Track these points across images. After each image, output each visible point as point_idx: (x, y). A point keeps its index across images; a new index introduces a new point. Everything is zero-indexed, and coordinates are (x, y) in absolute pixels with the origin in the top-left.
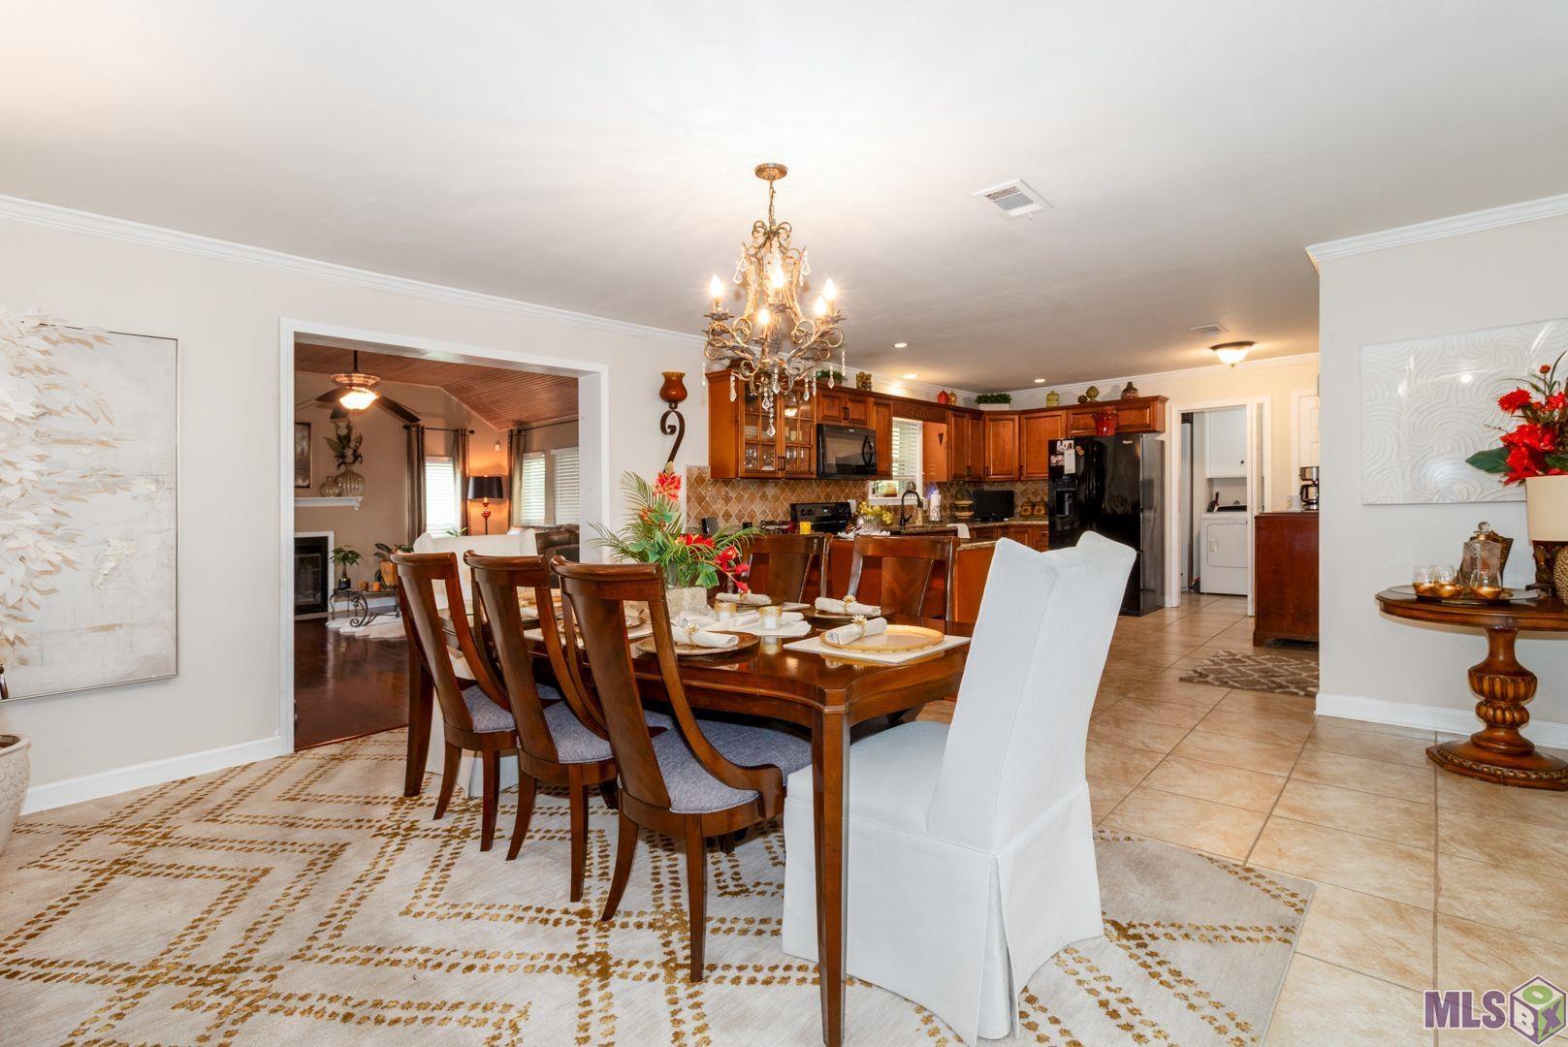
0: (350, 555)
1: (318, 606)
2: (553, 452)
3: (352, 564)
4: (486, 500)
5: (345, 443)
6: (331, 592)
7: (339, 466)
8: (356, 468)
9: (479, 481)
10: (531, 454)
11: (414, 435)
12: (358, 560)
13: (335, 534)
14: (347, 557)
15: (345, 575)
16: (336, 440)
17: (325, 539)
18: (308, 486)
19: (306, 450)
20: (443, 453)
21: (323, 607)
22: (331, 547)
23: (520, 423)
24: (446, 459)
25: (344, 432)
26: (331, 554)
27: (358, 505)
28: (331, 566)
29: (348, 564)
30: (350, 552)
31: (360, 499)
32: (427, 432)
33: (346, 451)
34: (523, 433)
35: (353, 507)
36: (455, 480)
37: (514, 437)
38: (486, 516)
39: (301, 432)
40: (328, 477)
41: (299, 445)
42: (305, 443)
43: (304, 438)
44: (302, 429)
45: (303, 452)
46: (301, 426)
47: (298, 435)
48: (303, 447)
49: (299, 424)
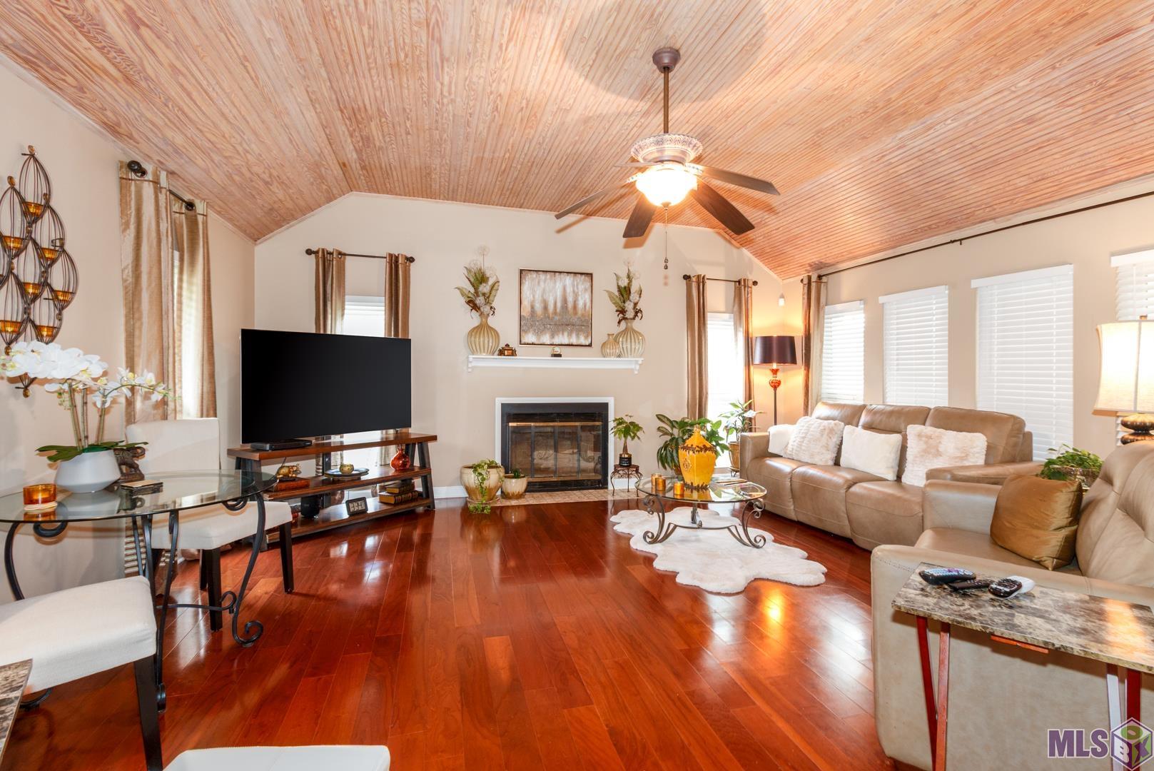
0: (632, 427)
1: (599, 482)
2: (882, 299)
3: (633, 438)
4: (775, 366)
5: (625, 296)
6: (611, 469)
7: (619, 322)
8: (636, 324)
9: (767, 341)
10: (839, 307)
11: (694, 285)
12: (638, 434)
13: (615, 400)
14: (630, 429)
15: (625, 449)
16: (617, 294)
17: (605, 406)
18: (590, 345)
19: (588, 304)
20: (723, 309)
21: (602, 484)
22: (611, 417)
23: (819, 266)
24: (727, 316)
25: (624, 283)
26: (611, 424)
27: (638, 367)
28: (611, 438)
29: (629, 438)
30: (632, 423)
31: (640, 360)
32: (708, 283)
33: (626, 305)
34: (824, 279)
35: (632, 370)
36: (736, 340)
37: (813, 285)
38: (775, 385)
39: (583, 284)
40: (609, 335)
41: (582, 298)
42: (587, 296)
43: (586, 290)
44: (584, 280)
45: (585, 306)
46: (583, 276)
47: (581, 287)
48: (585, 301)
49: (582, 274)
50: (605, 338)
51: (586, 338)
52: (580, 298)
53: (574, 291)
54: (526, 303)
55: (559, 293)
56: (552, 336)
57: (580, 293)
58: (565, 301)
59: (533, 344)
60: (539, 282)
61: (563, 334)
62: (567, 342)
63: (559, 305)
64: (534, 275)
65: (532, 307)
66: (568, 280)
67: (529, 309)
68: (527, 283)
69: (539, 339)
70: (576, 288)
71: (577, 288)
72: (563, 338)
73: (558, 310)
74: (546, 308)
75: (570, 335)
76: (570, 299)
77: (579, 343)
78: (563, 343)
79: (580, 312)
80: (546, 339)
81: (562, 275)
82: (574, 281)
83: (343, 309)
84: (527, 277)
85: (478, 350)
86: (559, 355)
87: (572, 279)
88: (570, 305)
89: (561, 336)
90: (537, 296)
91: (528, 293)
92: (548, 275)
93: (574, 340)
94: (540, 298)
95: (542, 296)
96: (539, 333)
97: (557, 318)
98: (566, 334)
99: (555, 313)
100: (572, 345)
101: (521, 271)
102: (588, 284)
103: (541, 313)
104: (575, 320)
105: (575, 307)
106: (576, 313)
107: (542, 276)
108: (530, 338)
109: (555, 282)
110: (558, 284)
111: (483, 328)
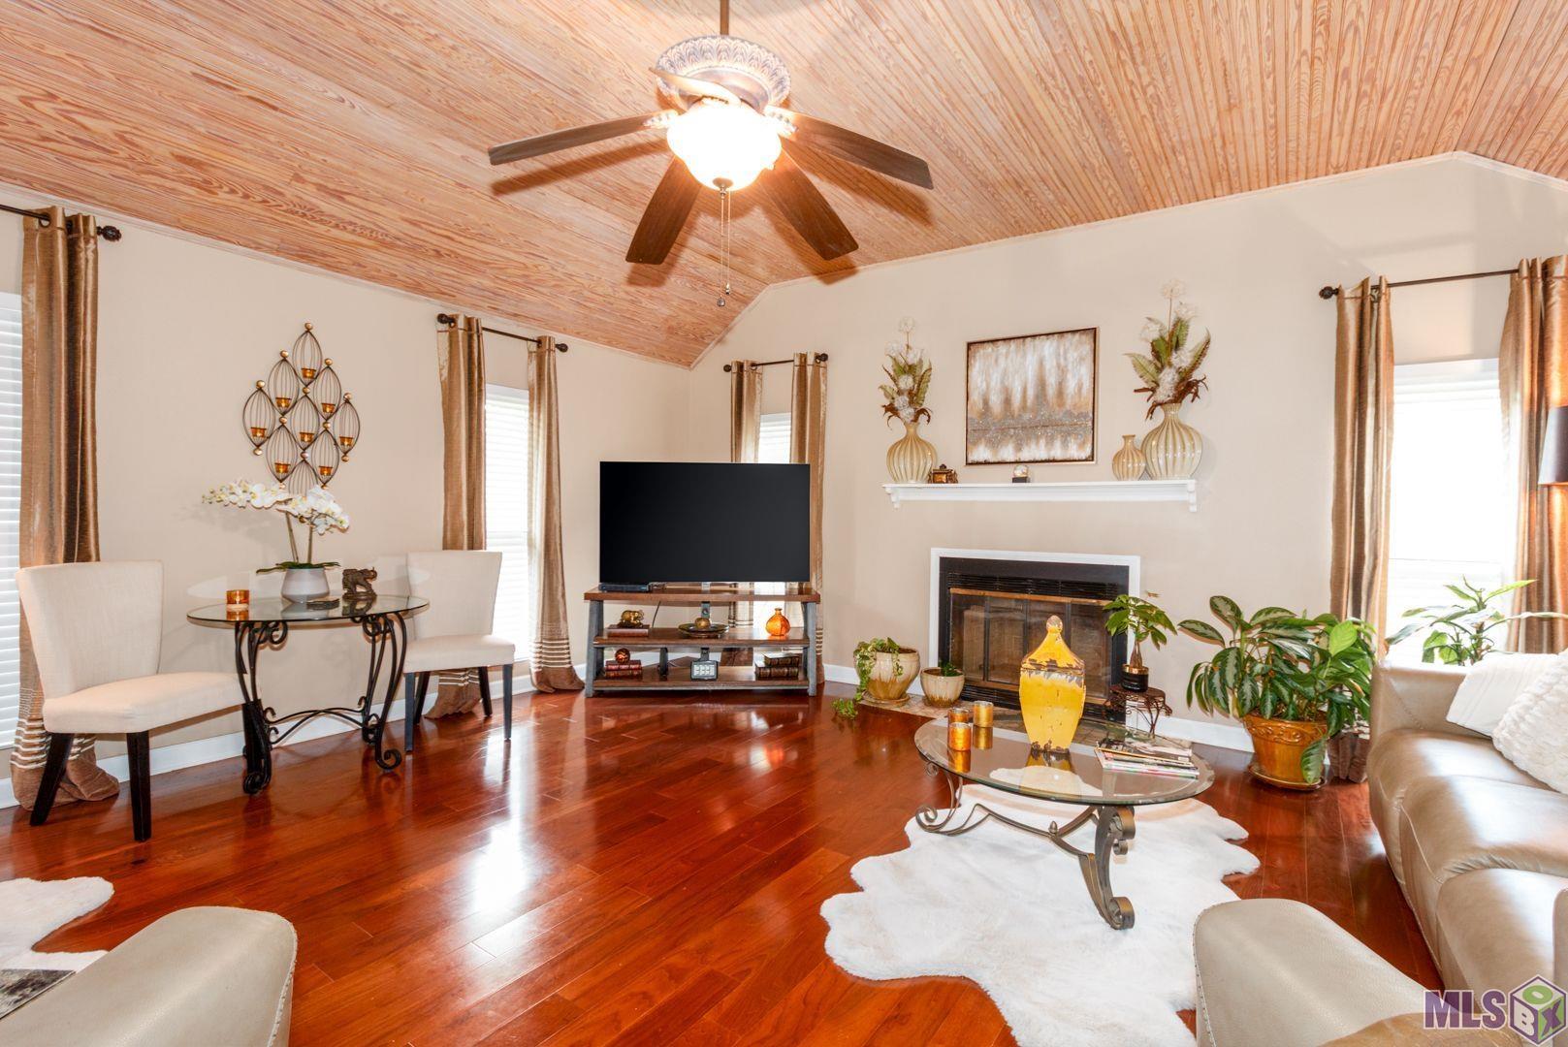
5: (1166, 356)
7: (1148, 413)
13: (1140, 562)
16: (1150, 357)
17: (1124, 571)
18: (1091, 459)
22: (1132, 594)
32: (1390, 292)
39: (1077, 350)
40: (1124, 437)
41: (1074, 376)
42: (1085, 371)
43: (1082, 359)
44: (1080, 343)
45: (1080, 389)
46: (1077, 336)
47: (1072, 355)
48: (1080, 380)
49: (1074, 332)
50: (1119, 445)
51: (1082, 445)
52: (1069, 376)
53: (1058, 365)
54: (975, 397)
55: (1031, 375)
56: (1018, 448)
57: (1070, 367)
58: (1042, 384)
59: (986, 463)
60: (996, 361)
61: (1037, 443)
62: (1044, 457)
63: (1031, 393)
64: (989, 348)
65: (986, 402)
66: (1048, 347)
67: (980, 405)
68: (977, 364)
69: (996, 453)
70: (1062, 360)
71: (1065, 359)
72: (1036, 450)
73: (1029, 403)
74: (1007, 401)
75: (1050, 441)
76: (1052, 381)
77: (1067, 456)
78: (1038, 458)
79: (1069, 403)
80: (1008, 453)
81: (1037, 341)
82: (1058, 347)
83: (757, 432)
84: (978, 355)
85: (904, 476)
86: (1024, 480)
87: (1055, 344)
88: (1051, 391)
89: (1033, 446)
90: (993, 384)
91: (979, 380)
92: (1013, 345)
93: (1057, 452)
94: (999, 386)
95: (1002, 382)
96: (994, 444)
97: (1027, 416)
98: (1042, 442)
99: (1024, 407)
100: (1054, 461)
101: (969, 345)
102: (1087, 348)
103: (999, 410)
104: (1059, 415)
105: (1060, 393)
106: (1061, 404)
107: (1002, 348)
108: (982, 453)
109: (1024, 356)
110: (1029, 357)
111: (912, 442)
